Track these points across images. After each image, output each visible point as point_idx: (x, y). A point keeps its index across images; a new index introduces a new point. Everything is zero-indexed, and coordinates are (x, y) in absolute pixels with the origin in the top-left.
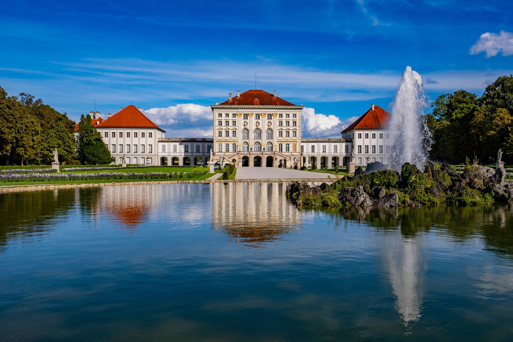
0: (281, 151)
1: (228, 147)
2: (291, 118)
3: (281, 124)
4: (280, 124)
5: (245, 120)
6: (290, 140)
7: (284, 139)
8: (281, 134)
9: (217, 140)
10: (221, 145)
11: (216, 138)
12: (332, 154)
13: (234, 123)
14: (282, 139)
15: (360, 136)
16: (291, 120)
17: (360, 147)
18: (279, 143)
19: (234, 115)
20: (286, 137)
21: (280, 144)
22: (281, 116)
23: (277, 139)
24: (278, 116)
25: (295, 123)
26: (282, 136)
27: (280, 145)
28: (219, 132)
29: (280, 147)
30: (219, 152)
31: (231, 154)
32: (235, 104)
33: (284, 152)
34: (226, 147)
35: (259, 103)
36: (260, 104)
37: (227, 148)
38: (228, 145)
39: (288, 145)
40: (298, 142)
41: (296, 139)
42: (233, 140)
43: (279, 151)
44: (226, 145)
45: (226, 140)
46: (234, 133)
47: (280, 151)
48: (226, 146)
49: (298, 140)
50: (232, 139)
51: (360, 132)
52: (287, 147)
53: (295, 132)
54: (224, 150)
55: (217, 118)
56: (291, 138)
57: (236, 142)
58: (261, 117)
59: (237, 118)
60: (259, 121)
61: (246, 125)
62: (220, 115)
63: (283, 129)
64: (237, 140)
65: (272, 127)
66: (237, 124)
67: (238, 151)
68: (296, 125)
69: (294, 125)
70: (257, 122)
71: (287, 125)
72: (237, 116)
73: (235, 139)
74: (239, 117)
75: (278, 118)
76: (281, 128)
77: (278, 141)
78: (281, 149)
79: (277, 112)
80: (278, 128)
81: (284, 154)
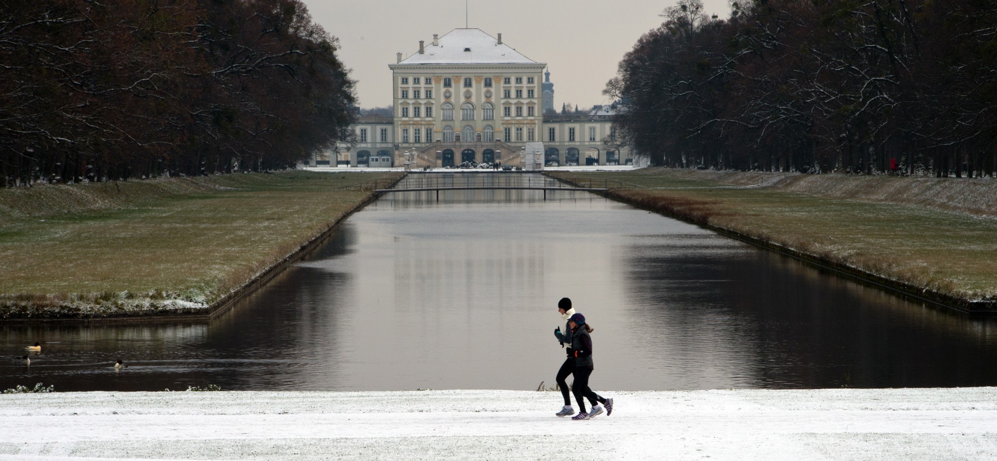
0: (509, 139)
1: (419, 134)
2: (525, 83)
3: (507, 95)
5: (447, 88)
6: (523, 122)
7: (513, 120)
8: (507, 111)
9: (399, 123)
10: (406, 132)
11: (399, 119)
13: (428, 91)
14: (509, 120)
16: (525, 86)
18: (505, 126)
19: (428, 81)
20: (517, 116)
21: (506, 129)
22: (507, 81)
23: (502, 120)
24: (503, 81)
25: (531, 93)
26: (509, 115)
28: (403, 108)
29: (506, 133)
30: (404, 142)
31: (424, 146)
33: (513, 141)
34: (416, 133)
37: (417, 135)
38: (419, 130)
39: (521, 129)
40: (537, 126)
41: (534, 120)
42: (427, 123)
43: (504, 141)
44: (416, 130)
45: (415, 123)
46: (429, 108)
47: (506, 140)
48: (414, 132)
49: (537, 122)
50: (425, 121)
53: (531, 110)
54: (412, 139)
55: (400, 85)
56: (524, 118)
57: (432, 126)
58: (474, 83)
59: (433, 85)
60: (471, 89)
61: (449, 97)
62: (405, 81)
63: (512, 104)
64: (434, 123)
65: (493, 100)
66: (433, 96)
67: (435, 141)
68: (532, 96)
69: (529, 96)
70: (468, 92)
71: (517, 96)
72: (433, 82)
73: (429, 121)
74: (436, 83)
75: (502, 84)
76: (507, 101)
77: (503, 124)
78: (509, 136)
79: (501, 73)
80: (503, 101)
81: (513, 145)
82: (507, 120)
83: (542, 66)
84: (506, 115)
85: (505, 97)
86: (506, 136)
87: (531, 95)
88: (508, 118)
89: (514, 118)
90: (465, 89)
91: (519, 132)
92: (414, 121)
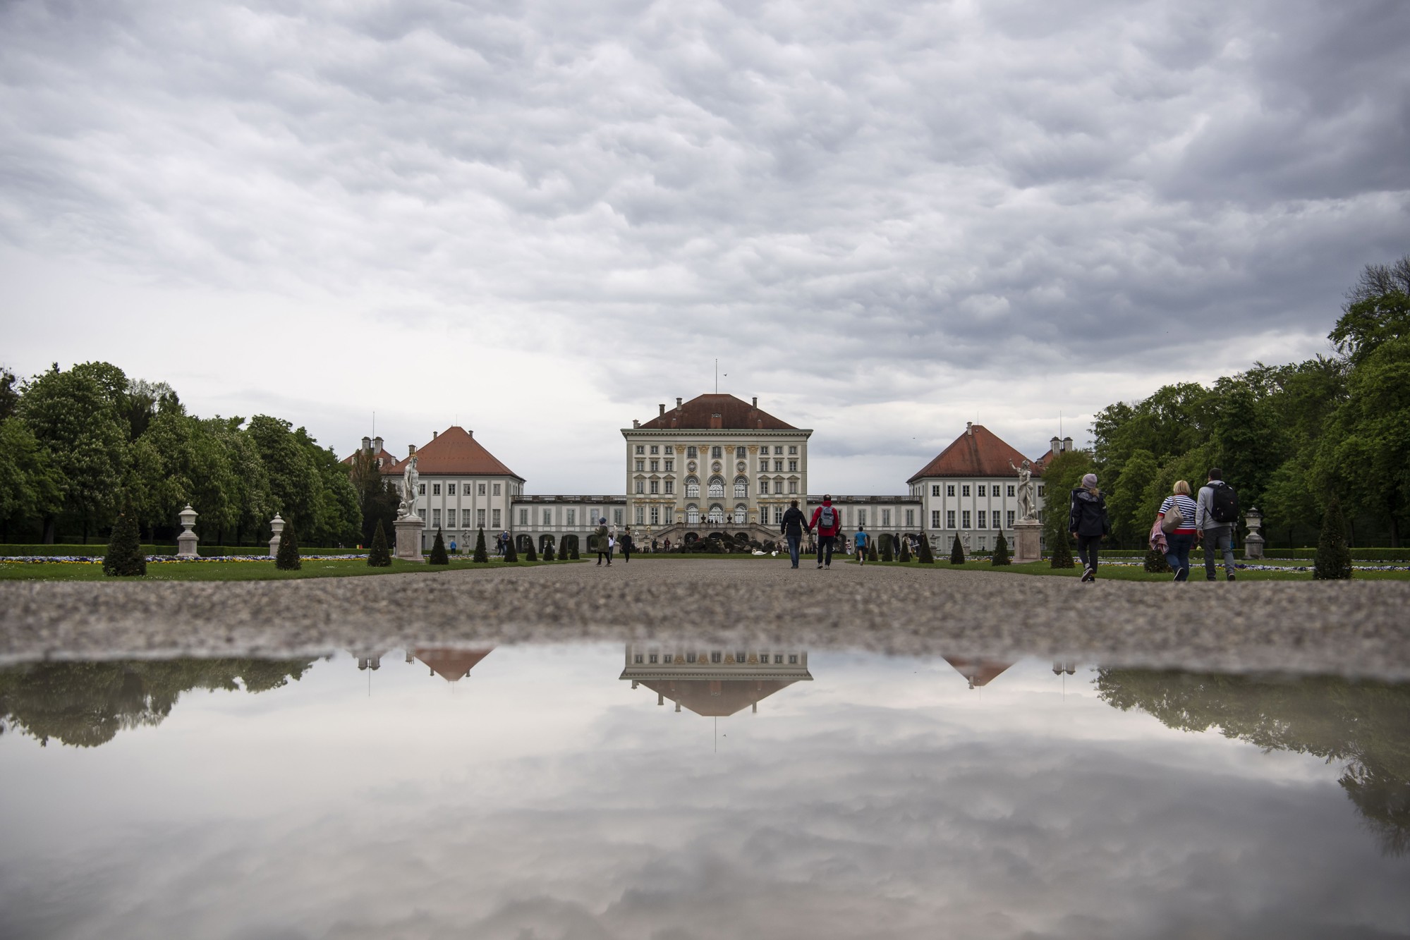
0: (766, 521)
1: (656, 514)
2: (786, 454)
3: (765, 463)
4: (763, 466)
5: (692, 459)
6: (783, 500)
7: (771, 498)
8: (764, 485)
9: (633, 500)
10: (641, 511)
11: (633, 496)
12: (879, 529)
13: (669, 463)
14: (767, 499)
15: (936, 492)
16: (786, 457)
17: (936, 514)
18: (761, 505)
19: (668, 450)
20: (776, 493)
21: (762, 508)
22: (765, 450)
23: (757, 499)
24: (759, 452)
25: (792, 465)
26: (766, 492)
27: (763, 511)
28: (638, 483)
29: (763, 514)
31: (662, 528)
32: (672, 426)
33: (771, 523)
34: (653, 514)
35: (720, 424)
36: (723, 428)
37: (655, 516)
38: (656, 509)
41: (797, 498)
42: (666, 501)
43: (760, 523)
44: (653, 509)
45: (652, 501)
46: (669, 483)
47: (762, 522)
48: (651, 512)
50: (664, 499)
51: (936, 484)
52: (777, 514)
54: (648, 521)
55: (634, 455)
56: (785, 496)
57: (672, 505)
58: (724, 453)
59: (675, 455)
60: (720, 461)
61: (694, 469)
62: (640, 449)
63: (770, 479)
64: (675, 501)
65: (747, 474)
66: (675, 468)
67: (676, 522)
68: (795, 469)
69: (791, 469)
70: (717, 463)
71: (777, 469)
72: (675, 452)
73: (669, 498)
74: (678, 453)
75: (758, 455)
76: (764, 476)
77: (759, 503)
78: (766, 517)
79: (757, 441)
80: (760, 475)
81: (771, 528)
82: (764, 498)
83: (807, 433)
84: (762, 492)
85: (762, 471)
86: (763, 518)
87: (793, 467)
88: (766, 496)
89: (773, 496)
90: (714, 460)
91: (779, 512)
92: (651, 499)
